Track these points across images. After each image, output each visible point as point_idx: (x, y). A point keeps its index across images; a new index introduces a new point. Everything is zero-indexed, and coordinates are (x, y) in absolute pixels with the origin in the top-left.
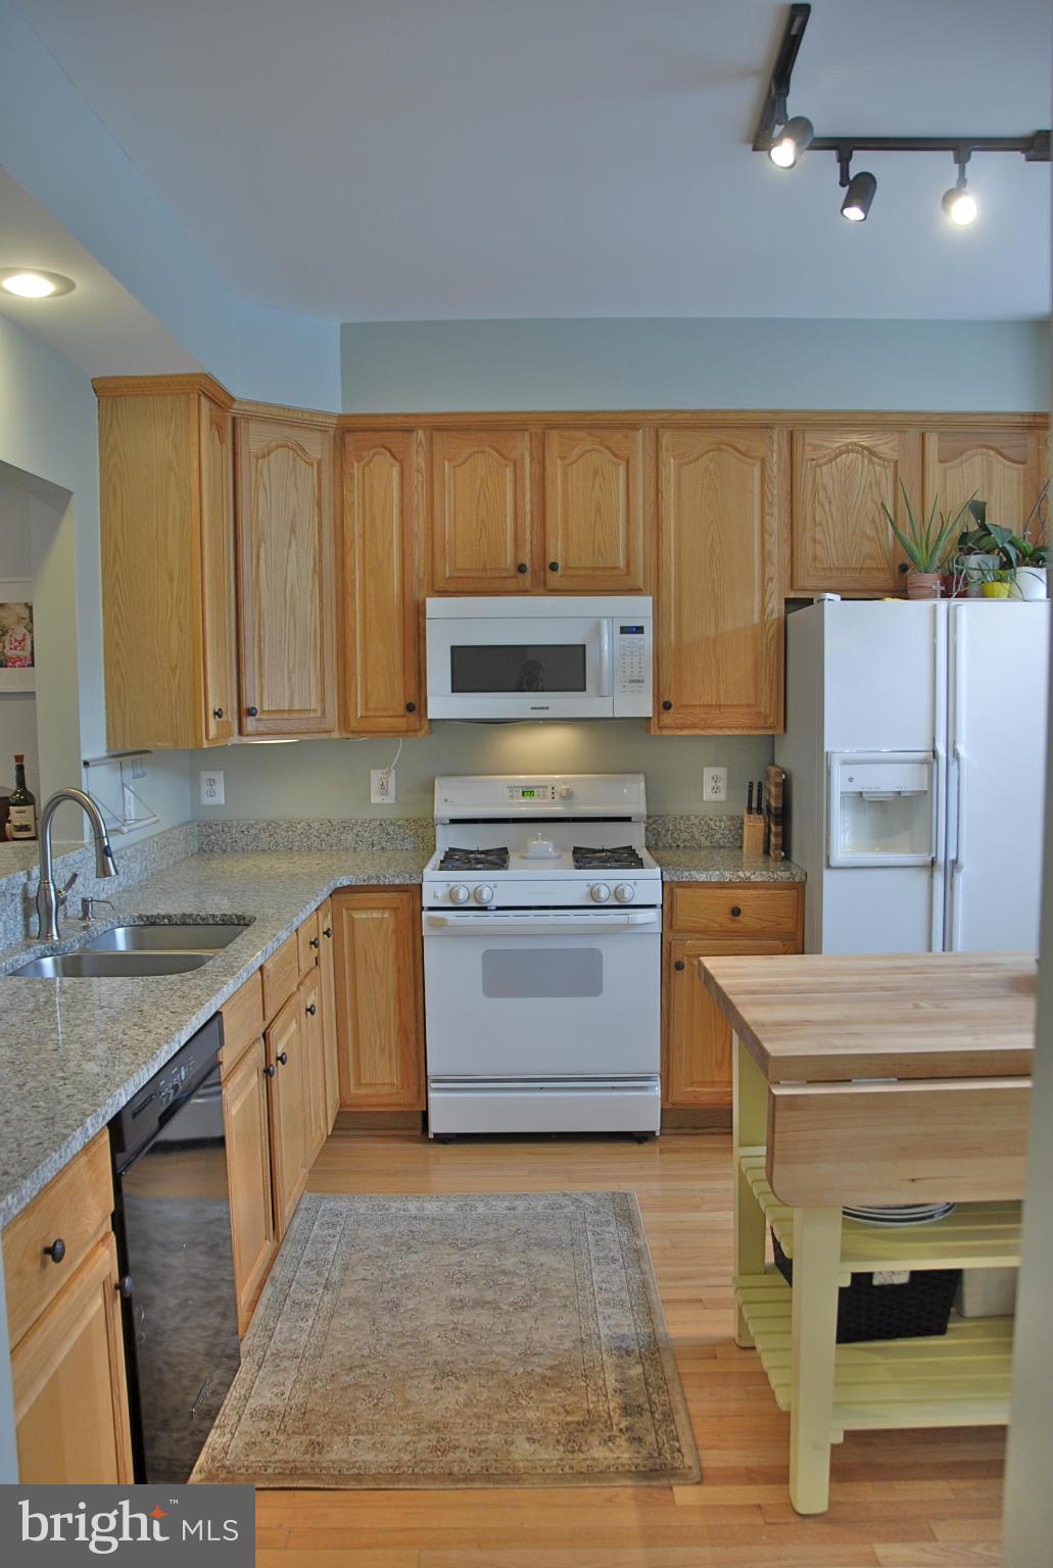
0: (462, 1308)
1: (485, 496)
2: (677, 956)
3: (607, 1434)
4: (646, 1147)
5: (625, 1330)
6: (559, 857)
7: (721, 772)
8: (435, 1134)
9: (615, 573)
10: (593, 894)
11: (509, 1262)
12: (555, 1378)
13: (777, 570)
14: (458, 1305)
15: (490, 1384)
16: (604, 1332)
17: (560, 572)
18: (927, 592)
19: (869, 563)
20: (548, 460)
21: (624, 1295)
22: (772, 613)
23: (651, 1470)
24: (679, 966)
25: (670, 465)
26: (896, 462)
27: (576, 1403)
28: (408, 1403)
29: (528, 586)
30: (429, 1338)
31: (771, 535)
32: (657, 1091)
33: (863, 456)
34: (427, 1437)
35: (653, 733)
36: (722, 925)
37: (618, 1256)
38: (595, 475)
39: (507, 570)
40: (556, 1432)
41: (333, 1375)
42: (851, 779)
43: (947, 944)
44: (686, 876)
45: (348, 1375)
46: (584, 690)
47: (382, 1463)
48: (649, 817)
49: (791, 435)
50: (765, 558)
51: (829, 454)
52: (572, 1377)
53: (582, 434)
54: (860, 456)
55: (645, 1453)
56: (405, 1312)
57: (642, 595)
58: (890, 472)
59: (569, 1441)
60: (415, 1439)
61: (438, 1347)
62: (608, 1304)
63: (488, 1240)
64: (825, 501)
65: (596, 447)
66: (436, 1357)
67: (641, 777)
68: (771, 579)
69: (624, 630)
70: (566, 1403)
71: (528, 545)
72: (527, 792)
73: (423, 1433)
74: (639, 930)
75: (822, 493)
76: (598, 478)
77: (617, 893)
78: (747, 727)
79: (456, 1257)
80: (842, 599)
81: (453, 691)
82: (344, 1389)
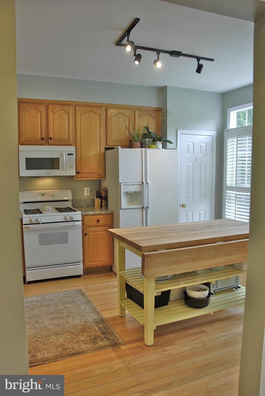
0: (54, 319)
1: (33, 120)
2: (85, 232)
3: (101, 339)
4: (79, 279)
5: (95, 318)
6: (53, 210)
7: (88, 188)
8: (28, 282)
9: (65, 140)
10: (65, 218)
11: (60, 308)
12: (83, 330)
13: (103, 141)
14: (52, 319)
15: (69, 334)
16: (90, 319)
17: (52, 140)
18: (137, 147)
19: (123, 139)
20: (49, 112)
21: (90, 310)
22: (102, 150)
23: (114, 344)
24: (86, 235)
25: (78, 115)
26: (129, 117)
27: (91, 334)
28: (52, 342)
29: (44, 143)
30: (49, 327)
31: (102, 132)
32: (82, 265)
33: (122, 115)
34: (60, 348)
35: (75, 179)
36: (95, 224)
37: (85, 303)
38: (61, 116)
39: (39, 139)
40: (89, 341)
41: (29, 340)
42: (125, 189)
43: (146, 224)
44: (87, 213)
45: (33, 339)
46: (59, 169)
47: (52, 356)
48: (72, 200)
49: (106, 109)
50: (100, 138)
51: (114, 114)
52: (87, 329)
53: (57, 106)
54: (121, 115)
55: (111, 341)
56: (40, 323)
57: (72, 146)
58: (128, 119)
59: (93, 342)
60: (57, 349)
61: (53, 329)
62: (88, 313)
63: (52, 304)
64: (114, 125)
65: (61, 109)
66: (53, 331)
67: (70, 190)
68: (102, 143)
69: (69, 154)
70: (88, 335)
71: (44, 133)
72: (43, 195)
73: (58, 348)
74: (77, 226)
75: (113, 123)
76: (61, 117)
77: (71, 218)
78: (97, 178)
79: (47, 309)
80: (121, 148)
81: (26, 169)
82: (34, 342)
